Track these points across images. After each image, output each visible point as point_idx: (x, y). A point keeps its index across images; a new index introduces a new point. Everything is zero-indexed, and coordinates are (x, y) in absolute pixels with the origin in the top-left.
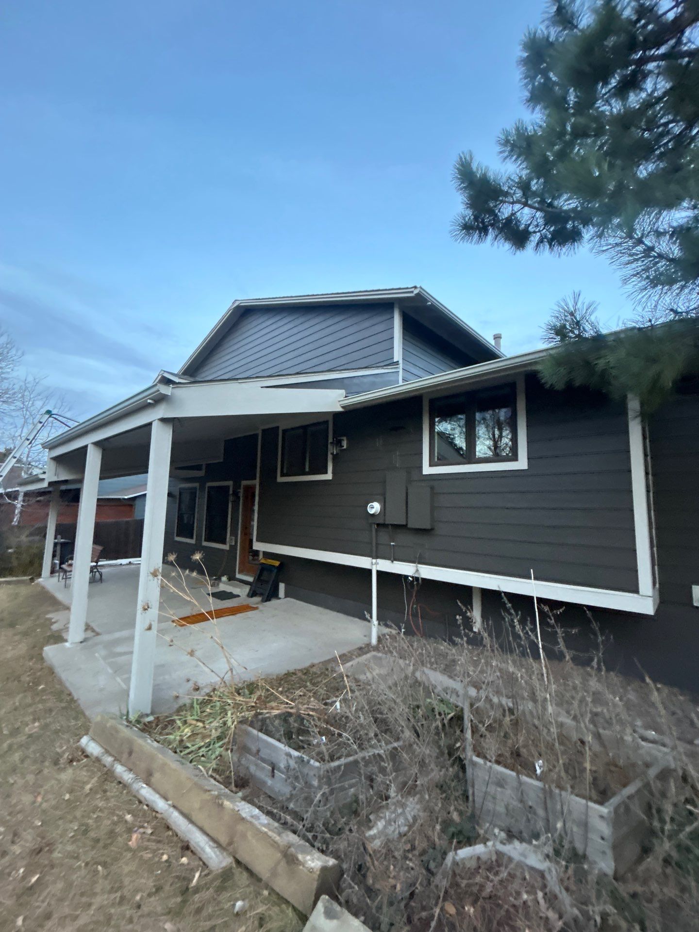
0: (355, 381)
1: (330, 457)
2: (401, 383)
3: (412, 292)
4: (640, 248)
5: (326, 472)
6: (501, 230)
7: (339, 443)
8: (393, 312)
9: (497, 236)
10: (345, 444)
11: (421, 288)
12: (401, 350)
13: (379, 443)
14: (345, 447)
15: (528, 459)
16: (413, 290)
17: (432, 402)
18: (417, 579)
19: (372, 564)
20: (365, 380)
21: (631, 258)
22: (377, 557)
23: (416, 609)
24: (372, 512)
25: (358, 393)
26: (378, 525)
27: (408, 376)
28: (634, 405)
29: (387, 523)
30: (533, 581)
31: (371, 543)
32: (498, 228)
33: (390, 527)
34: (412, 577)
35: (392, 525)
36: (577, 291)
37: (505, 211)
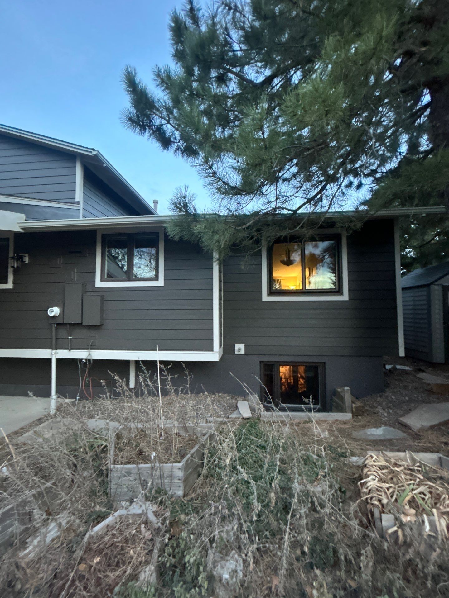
0: (36, 209)
1: (10, 270)
2: (81, 218)
3: (91, 152)
4: (210, 171)
5: (6, 282)
6: (154, 132)
7: (20, 259)
8: (75, 163)
9: (151, 135)
10: (27, 260)
11: (98, 151)
12: (82, 194)
13: (60, 261)
14: (27, 262)
15: (164, 280)
16: (92, 151)
17: (104, 237)
18: (89, 360)
19: (52, 354)
20: (47, 210)
21: (206, 175)
22: (56, 348)
23: (89, 381)
24: (51, 314)
25: (39, 219)
26: (58, 324)
27: (87, 214)
28: (216, 255)
29: (65, 322)
30: (157, 352)
31: (51, 338)
32: (153, 130)
33: (68, 325)
34: (86, 360)
35: (69, 324)
36: (187, 185)
37: (157, 121)
